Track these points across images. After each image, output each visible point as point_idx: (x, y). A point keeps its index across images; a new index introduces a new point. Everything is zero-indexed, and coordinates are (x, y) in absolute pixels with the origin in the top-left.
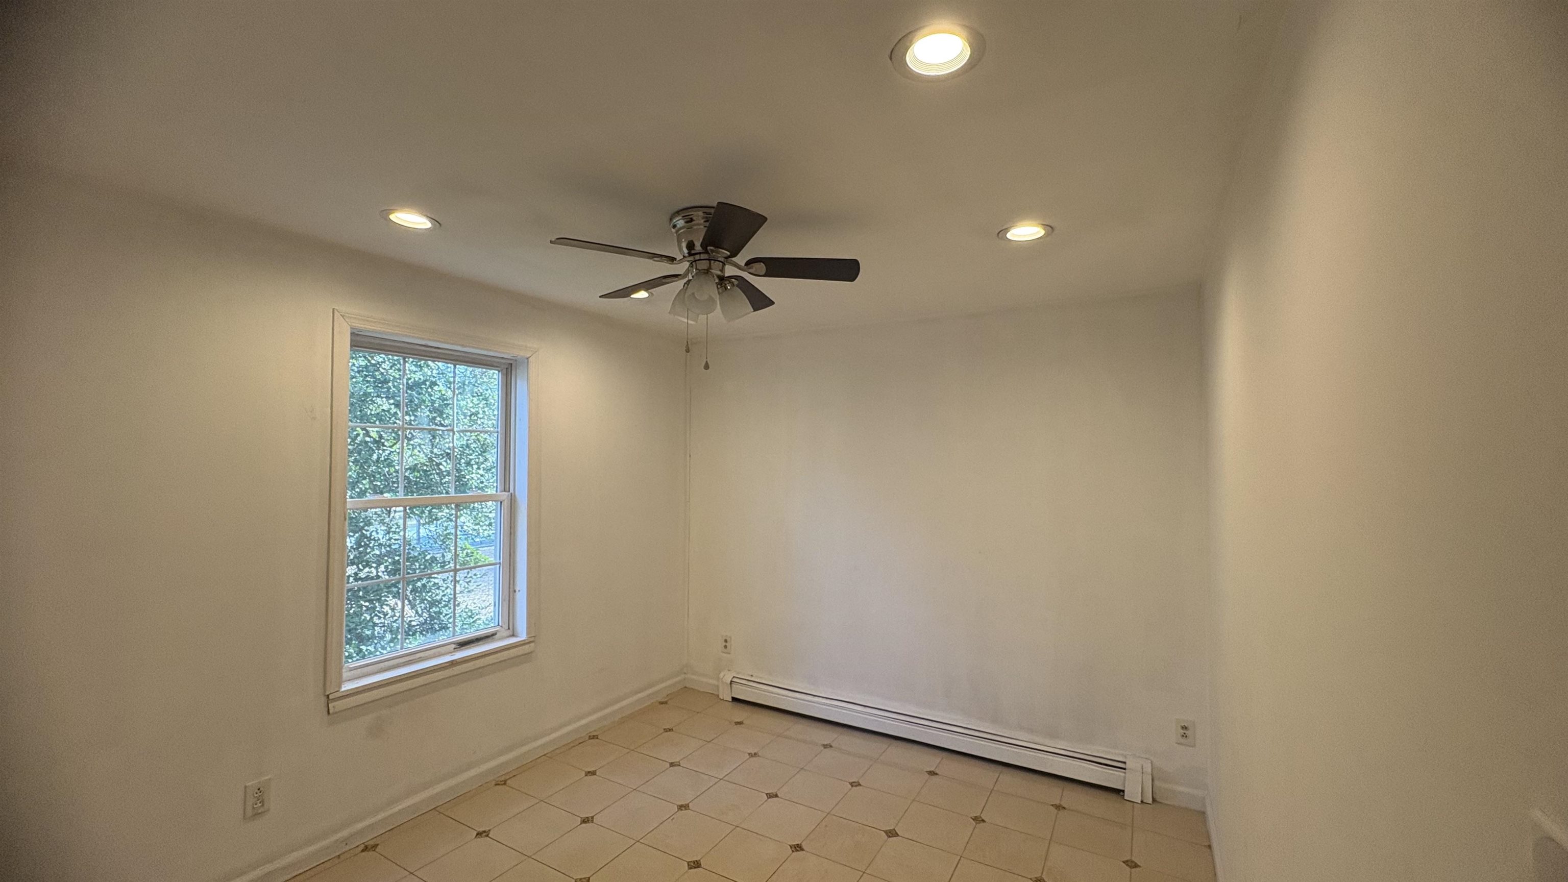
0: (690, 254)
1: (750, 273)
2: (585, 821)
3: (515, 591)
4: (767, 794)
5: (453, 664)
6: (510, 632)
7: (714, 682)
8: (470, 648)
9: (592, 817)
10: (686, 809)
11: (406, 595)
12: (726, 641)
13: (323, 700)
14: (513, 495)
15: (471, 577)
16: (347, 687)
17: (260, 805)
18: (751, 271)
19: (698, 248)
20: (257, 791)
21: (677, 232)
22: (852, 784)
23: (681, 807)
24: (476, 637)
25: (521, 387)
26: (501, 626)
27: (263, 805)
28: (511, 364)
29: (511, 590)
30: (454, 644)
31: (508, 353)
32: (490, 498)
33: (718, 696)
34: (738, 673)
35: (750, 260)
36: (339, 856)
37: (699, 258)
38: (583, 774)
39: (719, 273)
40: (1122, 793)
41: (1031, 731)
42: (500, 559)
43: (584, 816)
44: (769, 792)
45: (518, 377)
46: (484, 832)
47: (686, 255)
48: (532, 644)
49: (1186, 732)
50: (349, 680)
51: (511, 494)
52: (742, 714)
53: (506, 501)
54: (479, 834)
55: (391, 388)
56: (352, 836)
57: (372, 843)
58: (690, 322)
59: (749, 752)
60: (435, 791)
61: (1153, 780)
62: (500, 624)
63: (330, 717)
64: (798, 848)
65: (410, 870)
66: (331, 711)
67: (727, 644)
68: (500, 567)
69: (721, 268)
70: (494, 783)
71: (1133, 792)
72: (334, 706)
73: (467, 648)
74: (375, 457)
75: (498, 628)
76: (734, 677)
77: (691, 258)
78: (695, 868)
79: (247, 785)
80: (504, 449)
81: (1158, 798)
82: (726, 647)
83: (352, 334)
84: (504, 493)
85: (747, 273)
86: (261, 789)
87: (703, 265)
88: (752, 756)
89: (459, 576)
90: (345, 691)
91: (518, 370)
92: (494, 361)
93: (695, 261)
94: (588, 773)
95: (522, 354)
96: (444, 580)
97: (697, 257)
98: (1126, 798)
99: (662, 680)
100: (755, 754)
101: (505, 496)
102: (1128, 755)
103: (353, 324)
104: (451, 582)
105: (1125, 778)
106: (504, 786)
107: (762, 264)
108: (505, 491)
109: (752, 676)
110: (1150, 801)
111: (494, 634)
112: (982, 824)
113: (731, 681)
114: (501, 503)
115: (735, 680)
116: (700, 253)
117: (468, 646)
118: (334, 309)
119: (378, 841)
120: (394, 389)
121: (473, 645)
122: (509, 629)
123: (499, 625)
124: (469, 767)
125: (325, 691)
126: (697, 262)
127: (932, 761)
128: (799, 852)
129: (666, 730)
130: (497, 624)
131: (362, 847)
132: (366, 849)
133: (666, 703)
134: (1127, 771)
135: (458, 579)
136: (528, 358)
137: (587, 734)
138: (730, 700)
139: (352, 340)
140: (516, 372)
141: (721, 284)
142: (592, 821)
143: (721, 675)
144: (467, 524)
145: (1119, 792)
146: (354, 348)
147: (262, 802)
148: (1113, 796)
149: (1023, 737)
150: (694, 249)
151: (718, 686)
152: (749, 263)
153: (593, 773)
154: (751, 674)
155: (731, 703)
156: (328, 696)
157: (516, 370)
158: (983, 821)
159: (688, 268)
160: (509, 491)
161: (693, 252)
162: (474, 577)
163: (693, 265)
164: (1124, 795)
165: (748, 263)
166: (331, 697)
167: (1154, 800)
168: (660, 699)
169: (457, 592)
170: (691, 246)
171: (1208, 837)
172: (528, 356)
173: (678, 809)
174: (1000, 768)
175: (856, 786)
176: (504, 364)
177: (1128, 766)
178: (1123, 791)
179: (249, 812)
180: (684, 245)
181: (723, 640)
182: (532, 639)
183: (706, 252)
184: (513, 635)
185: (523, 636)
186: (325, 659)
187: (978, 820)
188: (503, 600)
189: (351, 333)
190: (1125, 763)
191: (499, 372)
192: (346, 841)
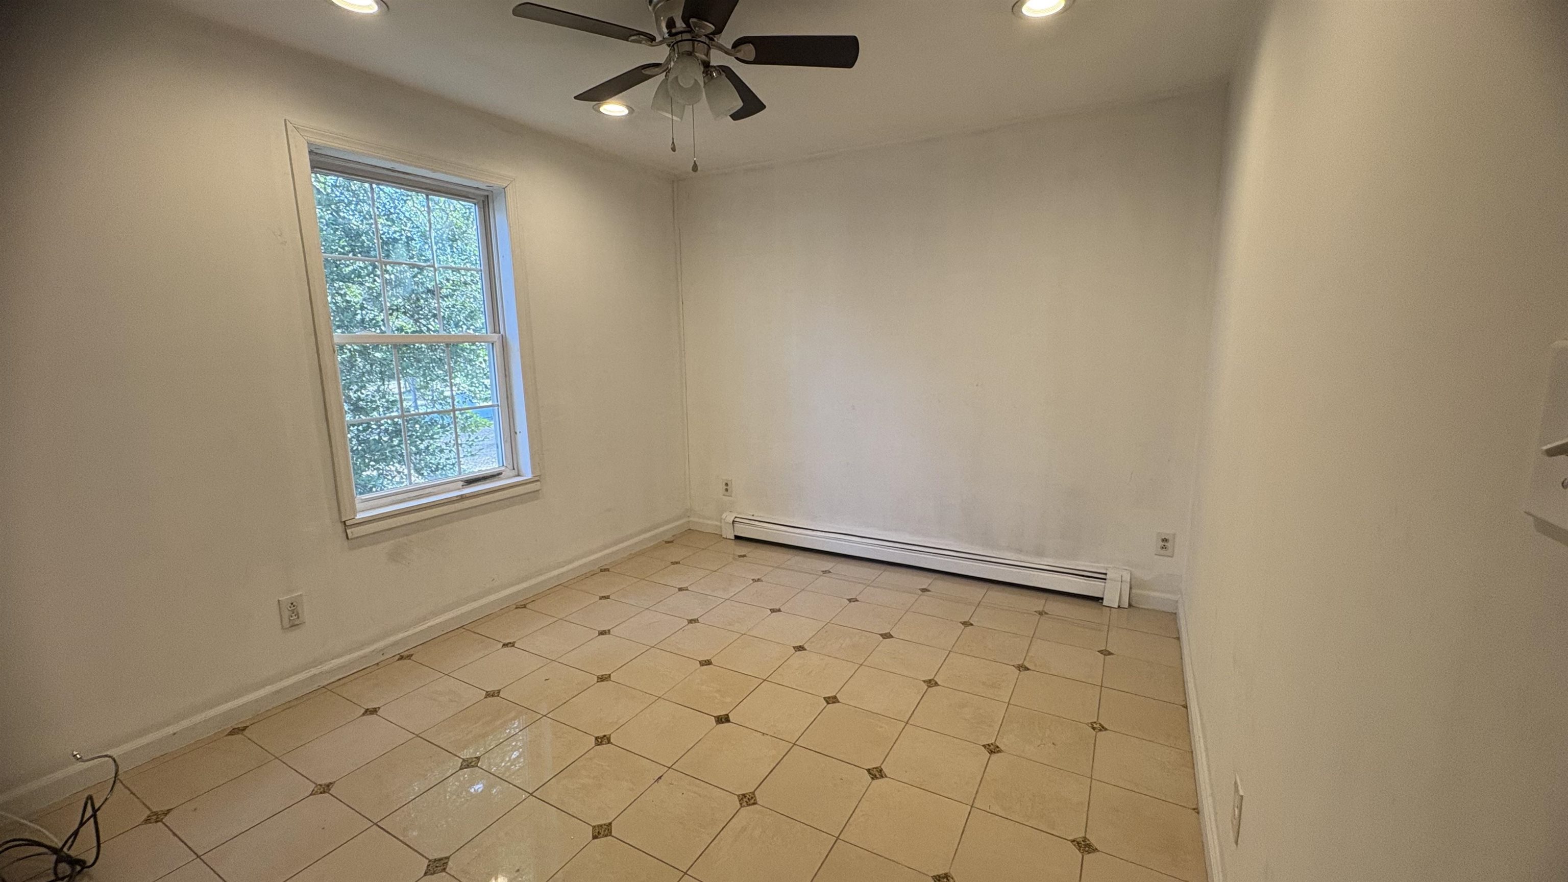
0: (671, 34)
1: (737, 58)
2: (602, 633)
3: (516, 433)
4: (770, 610)
5: (462, 498)
6: (515, 472)
7: (718, 523)
8: (478, 485)
9: (609, 631)
10: (695, 622)
11: (411, 459)
12: (727, 484)
13: (340, 527)
14: (504, 336)
15: (473, 441)
16: (360, 516)
17: (295, 617)
18: (739, 55)
19: (680, 25)
20: (290, 605)
21: (654, 7)
22: (850, 600)
23: (691, 621)
24: (483, 476)
25: (499, 219)
26: (506, 467)
27: (298, 618)
28: (488, 196)
29: (512, 431)
30: (462, 481)
31: (482, 183)
32: (482, 339)
33: (721, 535)
34: (740, 513)
35: (736, 41)
36: (378, 664)
37: (681, 39)
38: (598, 598)
39: (704, 57)
40: (1100, 601)
41: (1020, 551)
42: (497, 401)
43: (602, 629)
44: (772, 608)
45: (496, 212)
46: (510, 643)
47: (666, 36)
48: (538, 483)
49: (1166, 544)
50: (363, 511)
51: (502, 335)
52: (743, 549)
53: (497, 344)
54: (505, 645)
55: (365, 242)
56: (386, 647)
57: (407, 653)
58: (675, 118)
59: (753, 578)
60: (459, 613)
61: (1131, 588)
62: (505, 464)
63: (349, 541)
64: (800, 648)
65: (445, 672)
66: (349, 537)
67: (728, 488)
68: (498, 409)
69: (706, 52)
70: (515, 606)
71: (1111, 599)
72: (352, 532)
73: (475, 486)
74: (359, 317)
75: (503, 468)
76: (736, 517)
77: (673, 40)
78: (706, 665)
79: (280, 599)
80: (490, 292)
81: (1133, 604)
82: (727, 490)
83: (311, 152)
84: (494, 334)
85: (733, 58)
86: (294, 604)
87: (687, 47)
88: (755, 581)
89: (461, 440)
90: (359, 519)
91: (495, 204)
92: (470, 193)
93: (677, 42)
94: (602, 598)
95: (497, 183)
96: (446, 444)
97: (679, 38)
98: (1104, 604)
99: (667, 522)
100: (758, 579)
101: (495, 337)
102: (1109, 567)
103: (310, 139)
104: (454, 446)
105: (1105, 586)
106: (524, 609)
107: (751, 45)
108: (495, 332)
109: (753, 515)
110: (1127, 606)
111: (499, 474)
112: (970, 627)
113: (733, 521)
114: (493, 344)
115: (736, 520)
116: (681, 32)
117: (476, 484)
118: (285, 120)
119: (412, 652)
120: (369, 243)
121: (480, 483)
122: (514, 469)
123: (503, 465)
124: (489, 592)
125: (340, 517)
126: (679, 44)
127: (924, 581)
128: (801, 652)
129: (673, 563)
130: (501, 465)
131: (398, 657)
132: (402, 658)
133: (672, 542)
134: (1107, 581)
135: (459, 442)
136: (504, 188)
137: (598, 568)
138: (733, 538)
139: (311, 161)
140: (494, 206)
141: (707, 72)
142: (609, 633)
143: (724, 516)
144: (463, 385)
145: (1099, 600)
146: (315, 169)
147: (297, 615)
148: (1093, 604)
149: (1011, 557)
150: (675, 27)
151: (721, 527)
152: (738, 44)
153: (607, 597)
154: (752, 514)
155: (733, 542)
156: (344, 522)
157: (493, 203)
158: (972, 625)
159: (670, 54)
160: (500, 333)
161: (674, 31)
162: (475, 440)
163: (674, 48)
164: (1102, 603)
165: (736, 45)
166: (348, 523)
167: (1130, 605)
168: (666, 539)
169: (461, 456)
170: (671, 24)
171: (1178, 631)
172: (505, 185)
173: (689, 623)
174: (987, 585)
175: (854, 601)
176: (481, 196)
177: (1108, 577)
178: (1102, 599)
179: (286, 621)
180: (664, 25)
181: (724, 484)
182: (537, 478)
183: (690, 31)
184: (519, 475)
185: (528, 475)
186: (336, 486)
187: (966, 624)
188: (505, 442)
189: (309, 152)
190: (1106, 574)
191: (475, 204)
192: (382, 651)
